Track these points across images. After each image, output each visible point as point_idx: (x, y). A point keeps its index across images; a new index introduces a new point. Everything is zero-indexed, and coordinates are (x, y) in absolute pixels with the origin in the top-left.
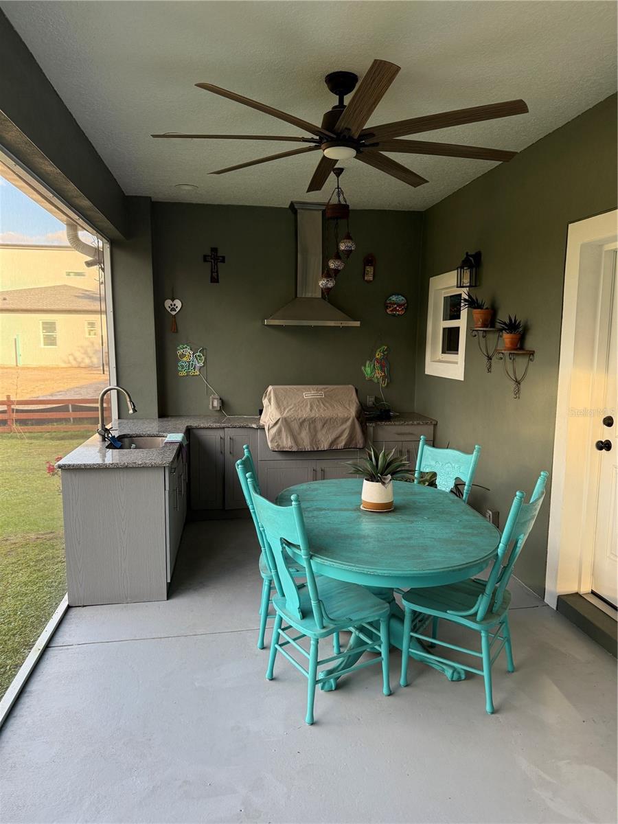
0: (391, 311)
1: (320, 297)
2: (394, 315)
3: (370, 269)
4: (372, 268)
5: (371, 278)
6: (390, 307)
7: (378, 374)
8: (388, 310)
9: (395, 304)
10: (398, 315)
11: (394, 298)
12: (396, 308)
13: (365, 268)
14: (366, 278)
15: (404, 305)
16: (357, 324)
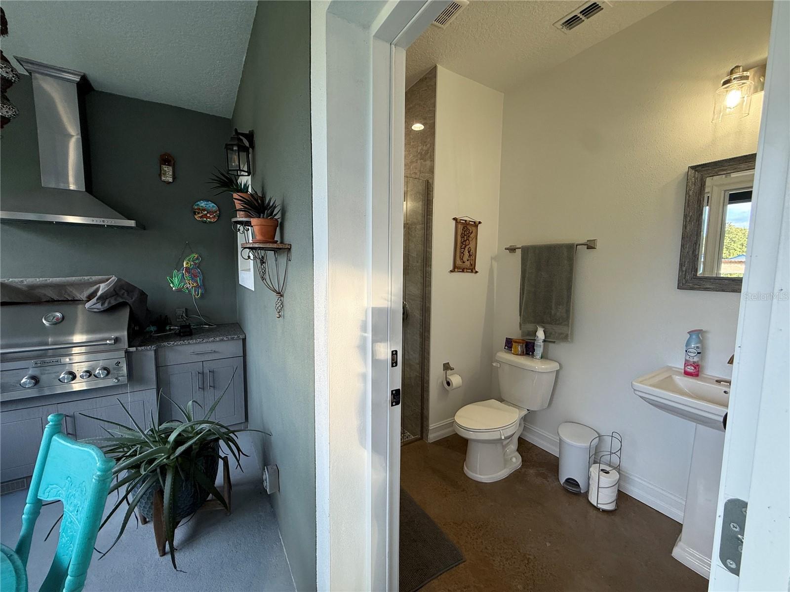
0: (201, 217)
1: (84, 190)
2: (205, 222)
3: (168, 170)
4: (171, 168)
5: (171, 180)
6: (199, 213)
7: (189, 285)
8: (196, 217)
9: (205, 210)
10: (210, 222)
11: (203, 204)
12: (206, 215)
13: (161, 166)
14: (163, 178)
15: (216, 212)
16: (132, 223)
